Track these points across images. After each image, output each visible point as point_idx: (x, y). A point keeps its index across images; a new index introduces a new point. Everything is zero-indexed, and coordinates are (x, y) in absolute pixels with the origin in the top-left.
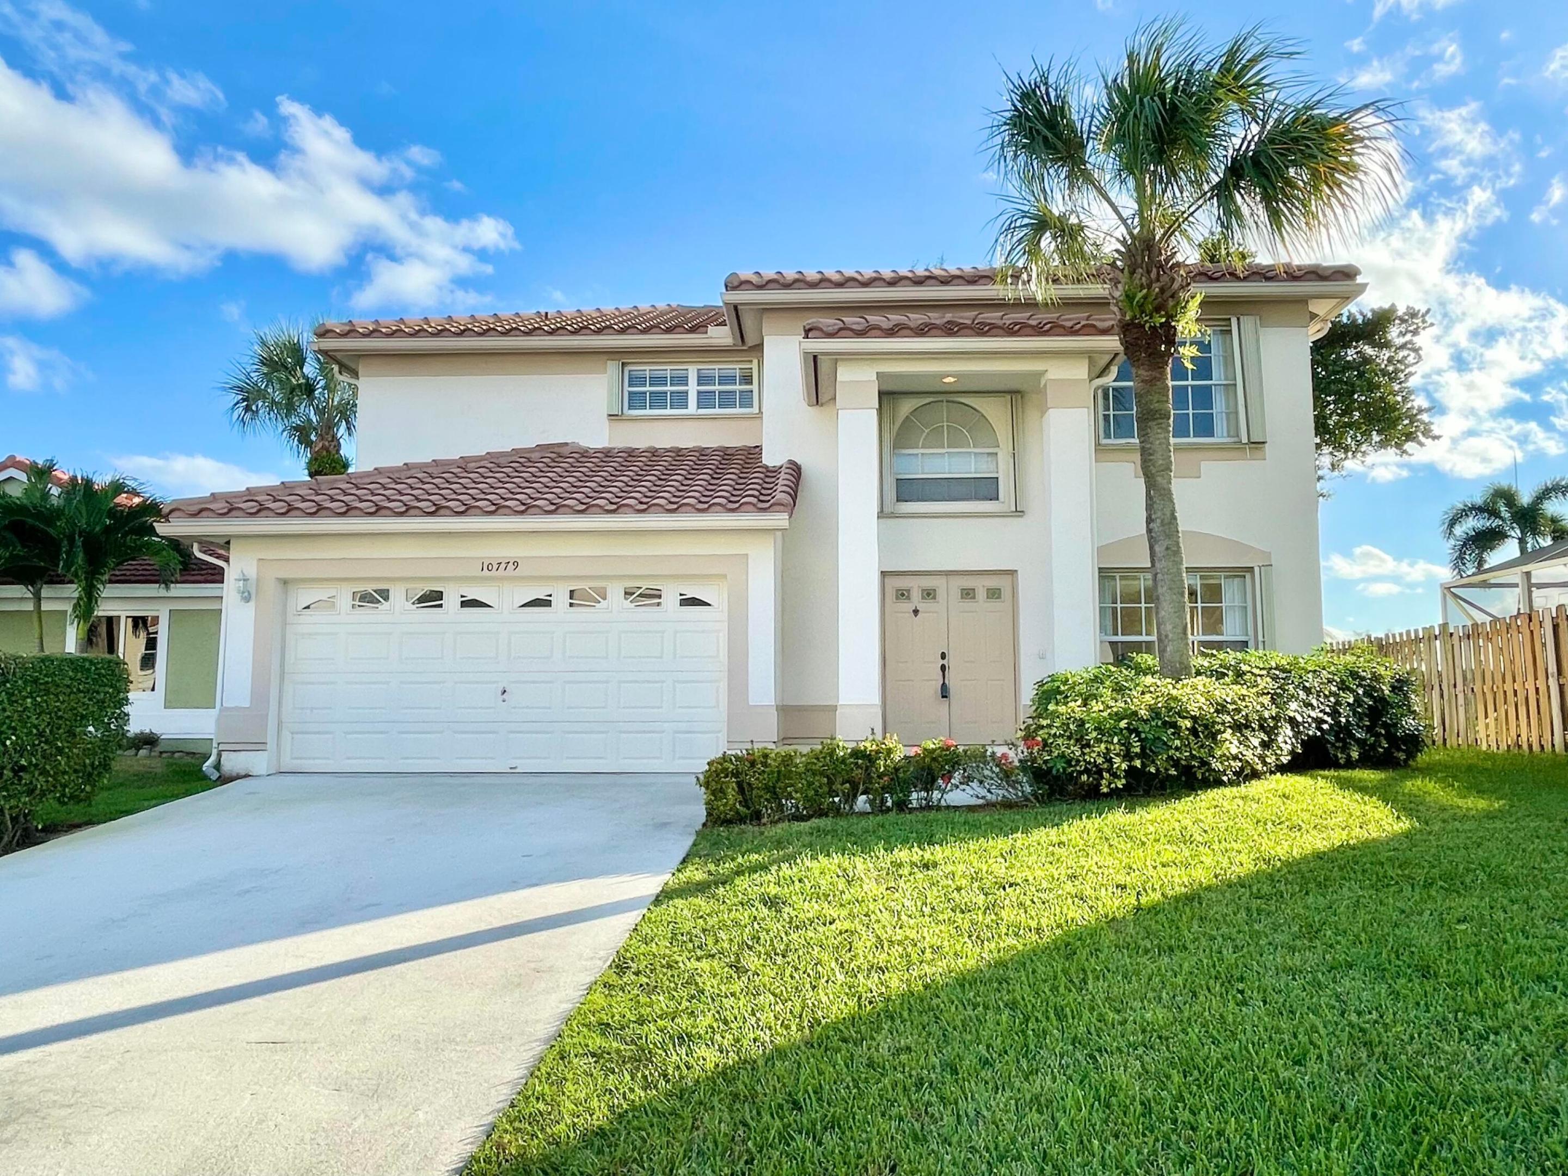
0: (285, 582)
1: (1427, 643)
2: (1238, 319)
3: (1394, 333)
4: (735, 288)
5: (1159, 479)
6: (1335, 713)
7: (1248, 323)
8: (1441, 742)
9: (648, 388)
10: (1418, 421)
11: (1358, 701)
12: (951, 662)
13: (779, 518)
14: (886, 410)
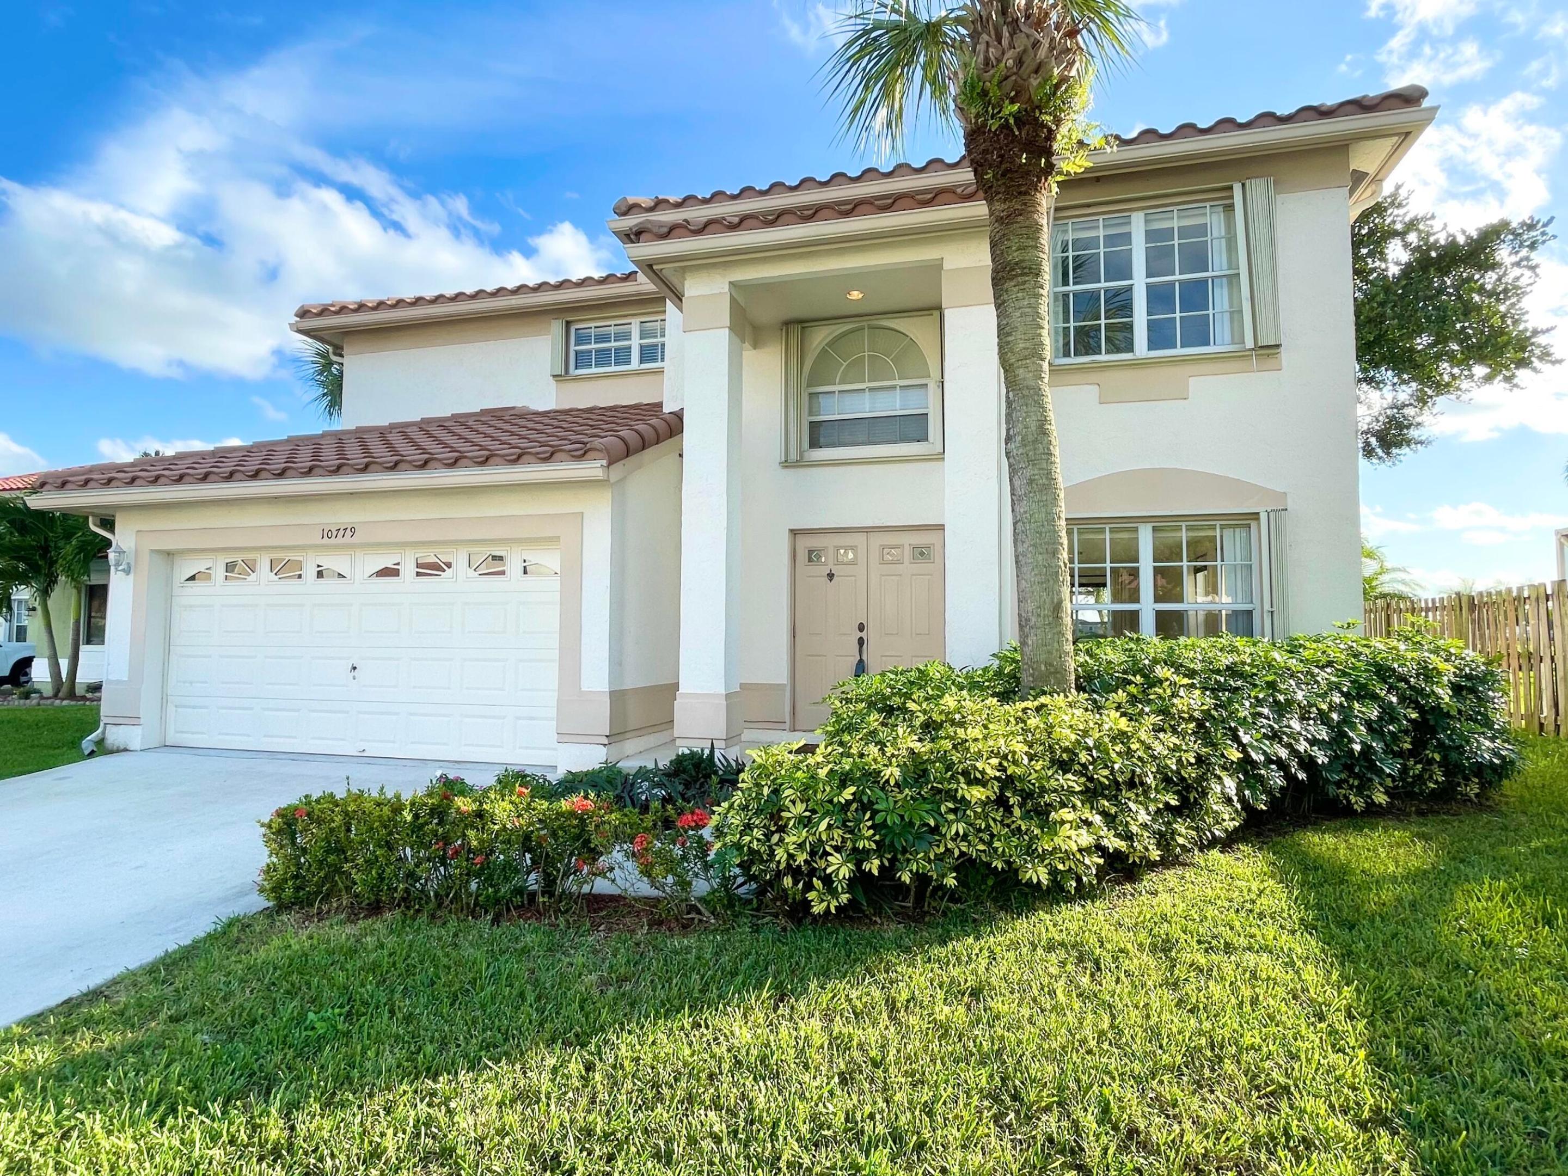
0: (169, 554)
1: (1534, 604)
2: (1243, 185)
3: (1503, 254)
4: (625, 214)
5: (1021, 371)
6: (1339, 738)
7: (1258, 188)
8: (1552, 727)
9: (593, 346)
10: (1533, 344)
11: (1389, 714)
12: (871, 635)
13: (593, 468)
14: (793, 342)
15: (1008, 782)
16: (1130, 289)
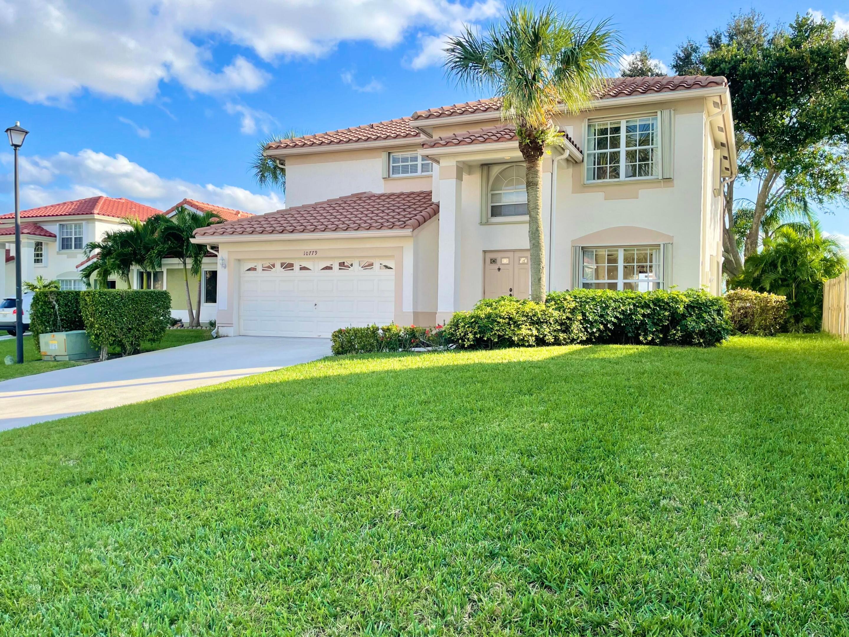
0: (239, 260)
2: (661, 111)
7: (666, 113)
9: (401, 164)
12: (515, 293)
13: (408, 232)
14: (485, 172)
15: (510, 319)
16: (619, 152)
